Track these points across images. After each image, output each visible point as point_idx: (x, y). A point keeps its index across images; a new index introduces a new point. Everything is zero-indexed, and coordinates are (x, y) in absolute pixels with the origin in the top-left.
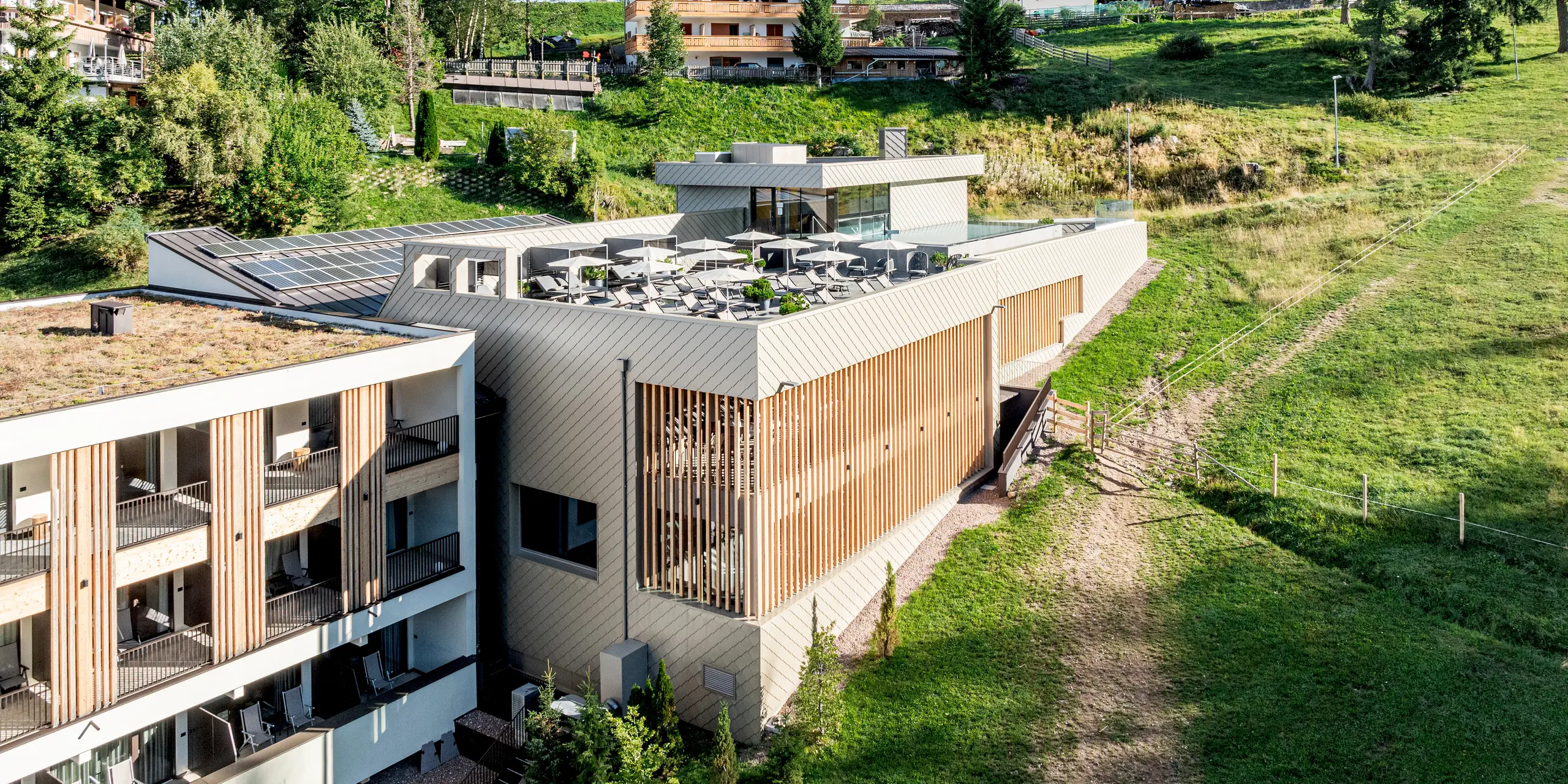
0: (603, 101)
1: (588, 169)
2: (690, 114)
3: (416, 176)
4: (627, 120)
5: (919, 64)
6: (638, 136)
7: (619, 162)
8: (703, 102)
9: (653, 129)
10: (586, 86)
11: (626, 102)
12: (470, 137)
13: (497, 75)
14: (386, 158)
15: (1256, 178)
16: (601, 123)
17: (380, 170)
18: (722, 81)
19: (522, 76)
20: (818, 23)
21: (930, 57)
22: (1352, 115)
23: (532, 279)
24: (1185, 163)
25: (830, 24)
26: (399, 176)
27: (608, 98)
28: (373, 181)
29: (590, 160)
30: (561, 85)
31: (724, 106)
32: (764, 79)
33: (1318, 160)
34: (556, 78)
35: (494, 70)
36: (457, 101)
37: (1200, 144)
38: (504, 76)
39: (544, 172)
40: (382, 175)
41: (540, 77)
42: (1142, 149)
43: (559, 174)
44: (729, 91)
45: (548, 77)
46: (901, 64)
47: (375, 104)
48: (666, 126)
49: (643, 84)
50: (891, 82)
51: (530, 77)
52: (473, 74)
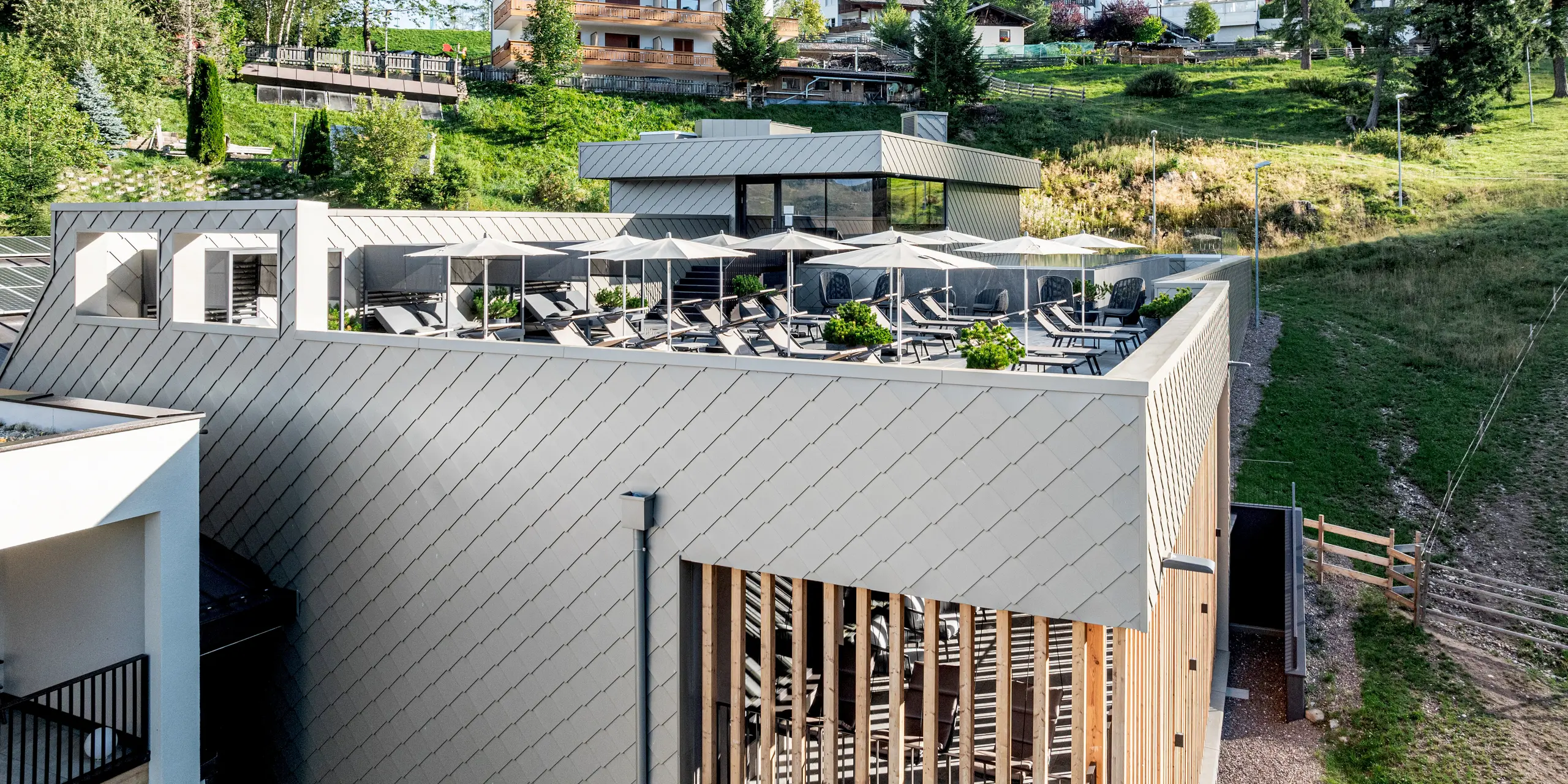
0: (470, 110)
1: (455, 182)
2: (587, 132)
3: (187, 185)
4: (502, 136)
5: (868, 87)
6: (519, 155)
7: (494, 187)
8: (604, 119)
9: (540, 149)
10: (447, 90)
11: (501, 114)
12: (278, 145)
13: (322, 68)
14: (140, 157)
15: (1310, 219)
16: (468, 137)
17: (128, 172)
18: (627, 96)
19: (358, 72)
20: (750, 27)
21: (882, 78)
22: (1381, 152)
23: (367, 310)
24: (1217, 202)
25: (766, 27)
26: (158, 183)
27: (478, 108)
28: (115, 188)
29: (458, 170)
30: (412, 87)
31: (631, 125)
32: (681, 95)
33: (1375, 199)
34: (405, 77)
35: (317, 61)
36: (263, 99)
37: (1226, 181)
38: (331, 70)
39: (388, 184)
40: (131, 180)
41: (382, 75)
42: (1161, 185)
43: (412, 187)
44: (636, 107)
45: (395, 75)
46: (846, 86)
47: (129, 83)
48: (556, 146)
49: (521, 93)
50: (834, 106)
51: (368, 73)
52: (288, 65)
